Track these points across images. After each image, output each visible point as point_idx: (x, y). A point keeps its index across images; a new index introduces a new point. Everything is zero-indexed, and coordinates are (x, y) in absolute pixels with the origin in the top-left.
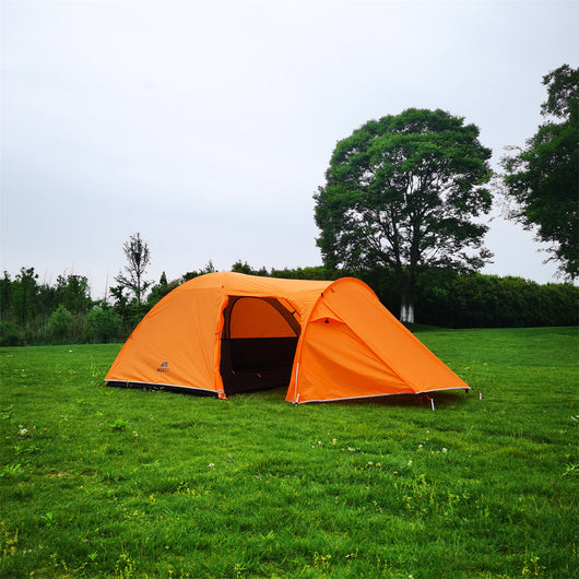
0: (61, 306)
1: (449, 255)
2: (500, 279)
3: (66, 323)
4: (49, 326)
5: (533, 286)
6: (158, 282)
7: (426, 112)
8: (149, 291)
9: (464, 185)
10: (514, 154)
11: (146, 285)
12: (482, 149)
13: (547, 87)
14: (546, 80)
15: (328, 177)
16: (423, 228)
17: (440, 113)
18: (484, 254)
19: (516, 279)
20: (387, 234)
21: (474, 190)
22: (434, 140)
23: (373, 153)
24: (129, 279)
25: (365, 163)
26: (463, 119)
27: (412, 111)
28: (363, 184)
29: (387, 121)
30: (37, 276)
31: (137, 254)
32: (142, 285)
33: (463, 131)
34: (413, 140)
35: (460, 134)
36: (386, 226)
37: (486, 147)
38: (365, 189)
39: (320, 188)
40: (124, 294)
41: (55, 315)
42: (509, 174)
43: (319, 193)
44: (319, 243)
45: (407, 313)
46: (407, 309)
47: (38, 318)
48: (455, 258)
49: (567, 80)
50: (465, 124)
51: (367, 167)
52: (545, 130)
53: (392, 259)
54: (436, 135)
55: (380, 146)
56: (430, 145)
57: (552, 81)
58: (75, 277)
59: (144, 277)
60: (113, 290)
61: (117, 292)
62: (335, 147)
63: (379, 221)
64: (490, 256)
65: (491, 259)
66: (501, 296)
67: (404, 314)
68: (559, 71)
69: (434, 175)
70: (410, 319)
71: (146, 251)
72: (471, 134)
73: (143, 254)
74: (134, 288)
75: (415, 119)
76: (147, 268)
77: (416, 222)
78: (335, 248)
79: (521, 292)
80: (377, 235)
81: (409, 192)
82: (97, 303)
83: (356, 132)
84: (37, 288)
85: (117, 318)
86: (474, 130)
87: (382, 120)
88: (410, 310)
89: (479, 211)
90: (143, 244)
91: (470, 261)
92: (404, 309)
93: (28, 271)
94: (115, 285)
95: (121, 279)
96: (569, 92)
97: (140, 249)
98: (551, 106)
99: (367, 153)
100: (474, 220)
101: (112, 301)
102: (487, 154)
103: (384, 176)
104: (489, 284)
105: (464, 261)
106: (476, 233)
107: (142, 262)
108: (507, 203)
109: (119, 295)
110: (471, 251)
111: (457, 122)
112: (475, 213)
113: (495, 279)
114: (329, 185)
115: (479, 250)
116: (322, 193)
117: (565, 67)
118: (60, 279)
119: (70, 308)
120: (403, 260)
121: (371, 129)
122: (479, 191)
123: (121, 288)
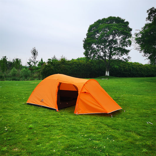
0: (14, 68)
1: (119, 57)
2: (133, 63)
3: (15, 72)
4: (11, 73)
5: (141, 65)
6: (40, 61)
7: (115, 18)
8: (38, 63)
9: (124, 39)
11: (37, 62)
12: (129, 29)
13: (148, 13)
14: (148, 11)
15: (87, 35)
16: (112, 50)
17: (118, 18)
18: (129, 58)
19: (137, 63)
20: (103, 51)
21: (127, 40)
22: (117, 26)
23: (99, 29)
24: (32, 60)
26: (125, 20)
27: (111, 17)
28: (97, 37)
29: (104, 19)
30: (7, 58)
31: (35, 53)
32: (36, 62)
34: (111, 26)
35: (124, 24)
36: (102, 49)
37: (131, 28)
38: (97, 39)
39: (85, 39)
40: (31, 64)
41: (12, 70)
42: (136, 37)
43: (84, 40)
44: (84, 54)
45: (107, 73)
46: (107, 72)
47: (8, 70)
48: (121, 58)
49: (154, 11)
50: (125, 21)
51: (98, 33)
52: (147, 25)
53: (104, 58)
54: (117, 24)
55: (101, 27)
56: (115, 27)
57: (149, 12)
58: (17, 59)
59: (37, 60)
60: (28, 63)
61: (29, 63)
62: (89, 27)
63: (100, 48)
65: (130, 59)
66: (133, 68)
67: (106, 73)
68: (151, 9)
69: (116, 35)
70: (108, 75)
71: (37, 52)
72: (127, 24)
73: (36, 53)
74: (34, 62)
75: (112, 19)
76: (37, 57)
77: (111, 48)
78: (89, 55)
79: (138, 67)
80: (100, 51)
81: (109, 40)
82: (24, 67)
83: (95, 23)
84: (7, 62)
85: (29, 71)
86: (127, 23)
87: (102, 19)
88: (108, 72)
89: (128, 46)
90: (36, 50)
91: (125, 59)
92: (106, 72)
93: (5, 57)
94: (29, 61)
95: (30, 60)
96: (154, 15)
97: (35, 52)
98: (149, 18)
99: (98, 29)
100: (126, 48)
101: (28, 65)
102: (131, 30)
103: (102, 36)
104: (130, 65)
105: (123, 59)
106: (127, 52)
107: (36, 55)
108: (135, 45)
109: (30, 64)
111: (123, 21)
112: (127, 46)
113: (131, 63)
114: (87, 37)
115: (127, 56)
116: (85, 40)
117: (153, 8)
118: (13, 60)
119: (16, 68)
120: (107, 58)
121: (99, 22)
122: (128, 40)
123: (30, 62)
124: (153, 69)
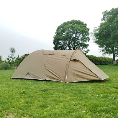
7: (76, 21)
10: (96, 29)
11: (15, 58)
12: (87, 29)
17: (79, 21)
20: (68, 46)
21: (86, 37)
23: (66, 29)
24: (11, 56)
25: (63, 31)
27: (73, 20)
29: (68, 22)
31: (13, 51)
33: (84, 25)
34: (74, 26)
36: (68, 44)
38: (63, 36)
39: (54, 36)
43: (54, 37)
44: (54, 48)
49: (107, 13)
50: (84, 23)
51: (64, 32)
54: (79, 25)
56: (78, 27)
57: (104, 13)
59: (14, 56)
60: (7, 59)
61: (8, 59)
63: (66, 43)
64: (89, 50)
68: (105, 11)
69: (78, 34)
74: (12, 58)
75: (74, 22)
76: (15, 54)
77: (74, 44)
78: (57, 49)
79: (93, 58)
80: (66, 46)
81: (73, 37)
82: (4, 61)
83: (62, 24)
86: (86, 24)
89: (87, 41)
91: (85, 52)
94: (8, 57)
95: (9, 56)
96: (107, 16)
98: (103, 19)
99: (64, 29)
100: (86, 43)
101: (7, 61)
102: (89, 30)
103: (68, 33)
106: (86, 46)
107: (14, 53)
109: (9, 60)
110: (85, 49)
111: (82, 23)
114: (56, 35)
115: (87, 49)
117: (107, 11)
121: (65, 24)
123: (9, 58)
124: (104, 60)
